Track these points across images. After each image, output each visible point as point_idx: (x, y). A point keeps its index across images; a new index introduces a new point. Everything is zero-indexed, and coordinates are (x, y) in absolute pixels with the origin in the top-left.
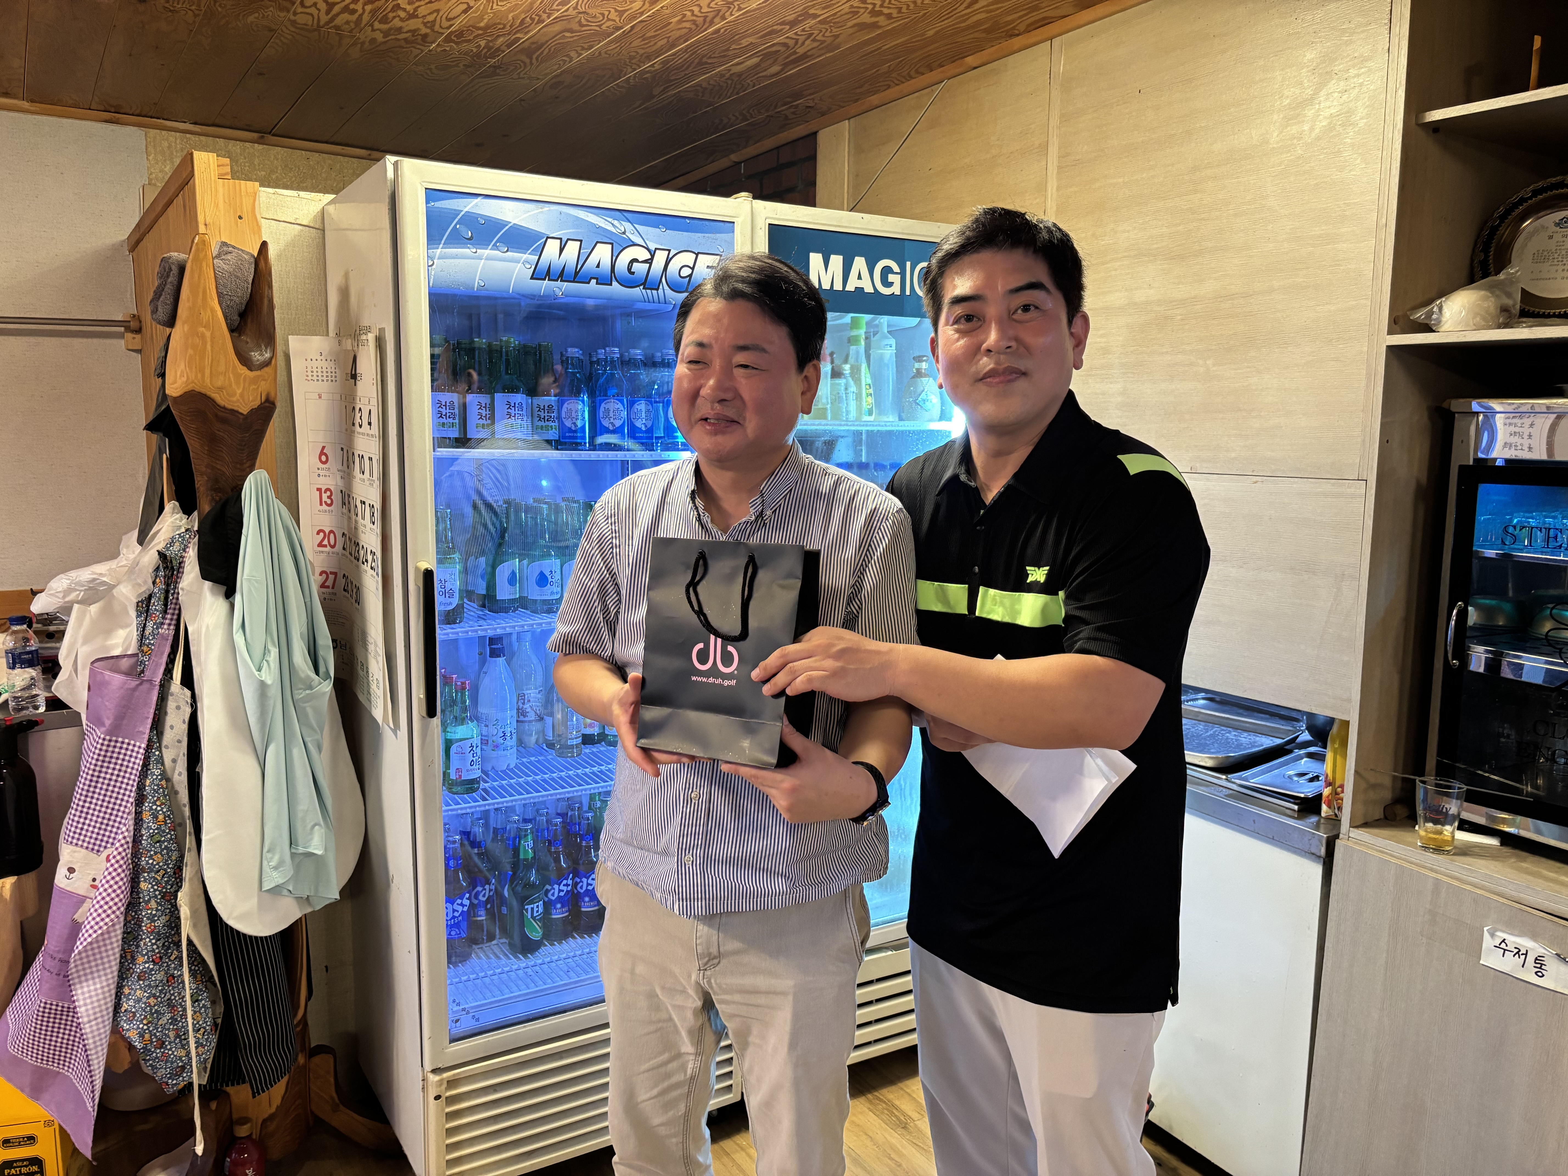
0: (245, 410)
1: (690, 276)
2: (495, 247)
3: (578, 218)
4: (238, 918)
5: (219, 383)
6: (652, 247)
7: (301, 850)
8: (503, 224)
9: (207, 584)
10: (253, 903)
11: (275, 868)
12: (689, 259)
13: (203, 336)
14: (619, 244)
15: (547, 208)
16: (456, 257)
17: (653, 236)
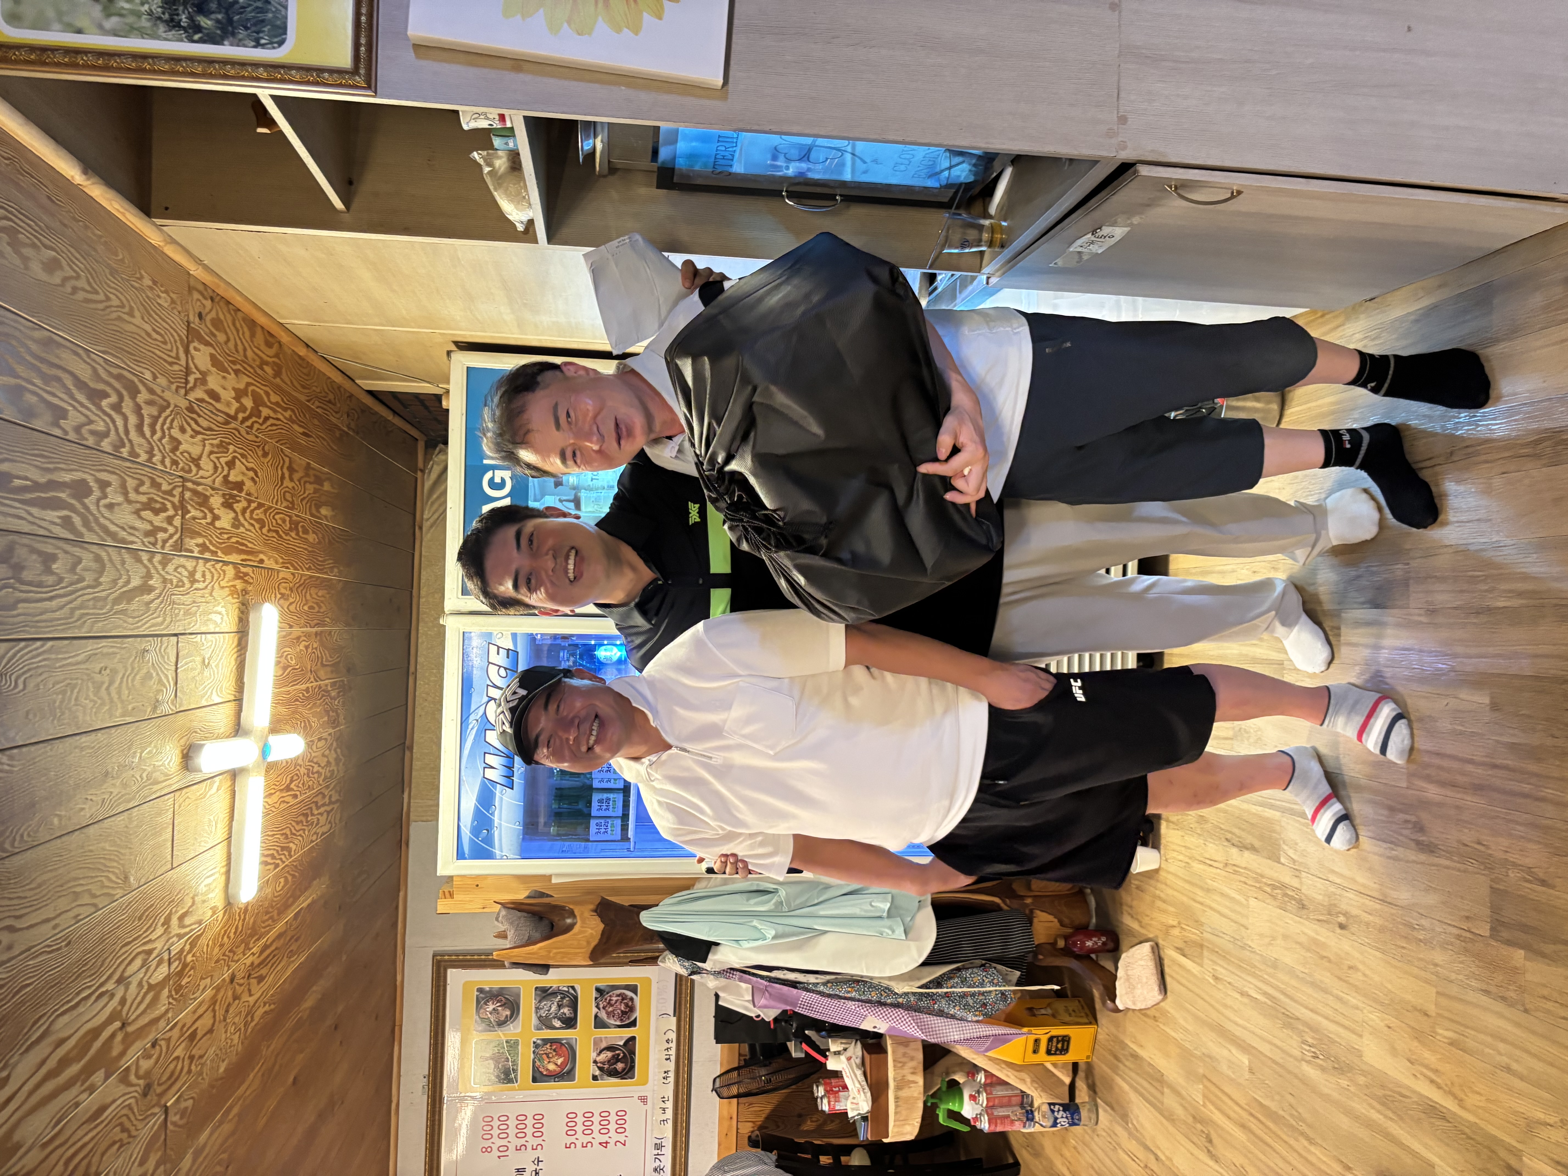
0: (602, 926)
1: (505, 669)
2: (492, 814)
3: (469, 755)
4: (920, 956)
5: (585, 943)
6: (486, 699)
7: (885, 914)
8: (476, 808)
9: (710, 956)
10: (912, 945)
11: (893, 931)
12: (493, 670)
13: (556, 953)
14: (486, 725)
15: (464, 778)
16: (500, 840)
17: (478, 699)
